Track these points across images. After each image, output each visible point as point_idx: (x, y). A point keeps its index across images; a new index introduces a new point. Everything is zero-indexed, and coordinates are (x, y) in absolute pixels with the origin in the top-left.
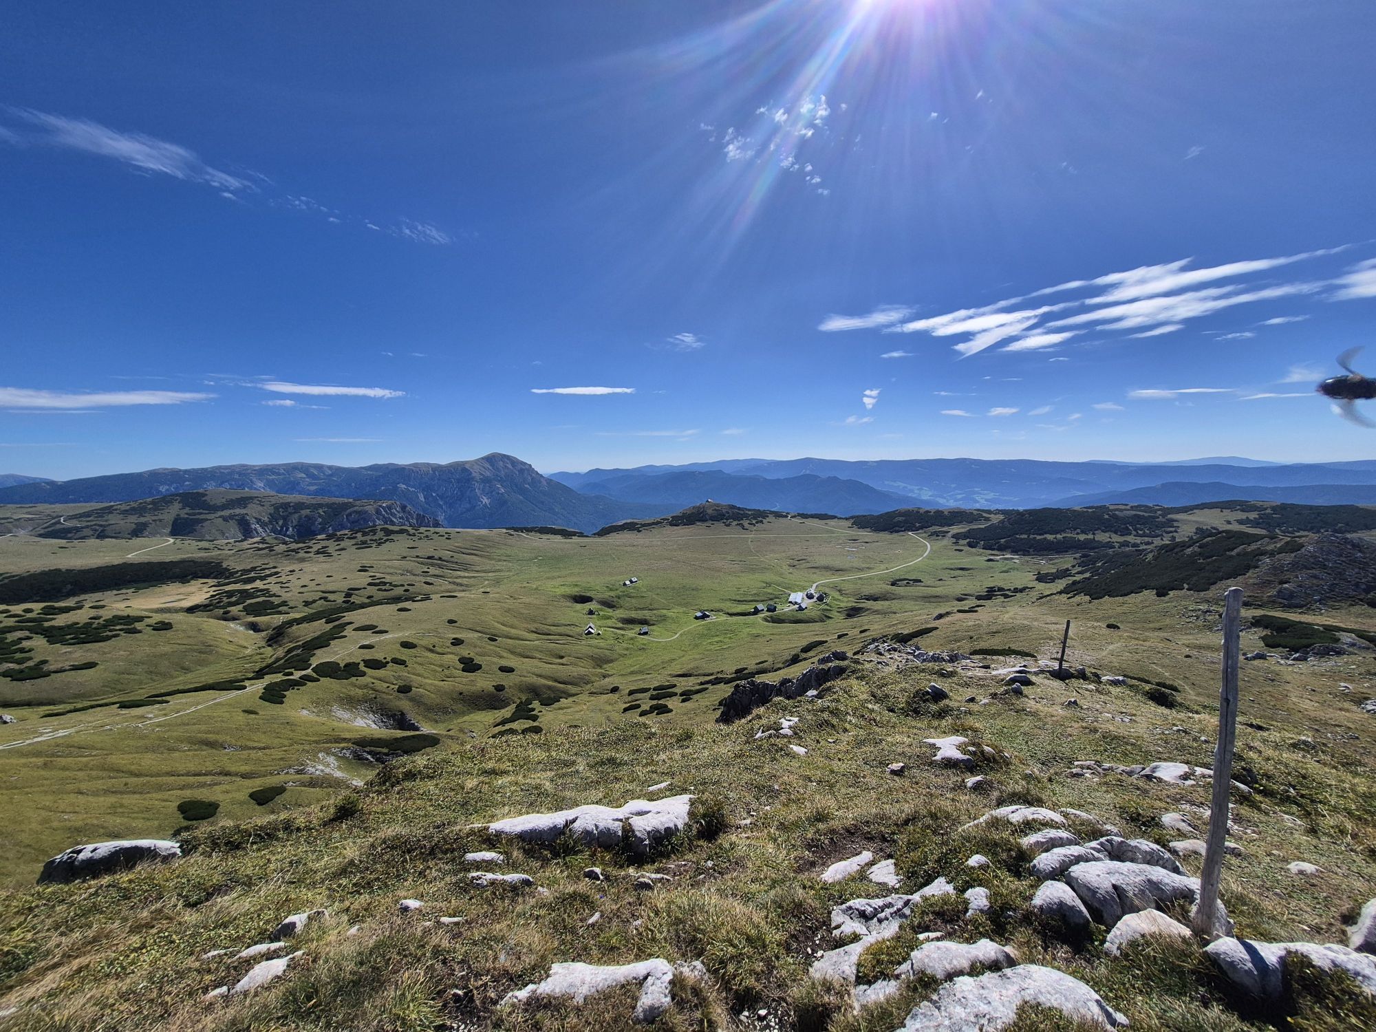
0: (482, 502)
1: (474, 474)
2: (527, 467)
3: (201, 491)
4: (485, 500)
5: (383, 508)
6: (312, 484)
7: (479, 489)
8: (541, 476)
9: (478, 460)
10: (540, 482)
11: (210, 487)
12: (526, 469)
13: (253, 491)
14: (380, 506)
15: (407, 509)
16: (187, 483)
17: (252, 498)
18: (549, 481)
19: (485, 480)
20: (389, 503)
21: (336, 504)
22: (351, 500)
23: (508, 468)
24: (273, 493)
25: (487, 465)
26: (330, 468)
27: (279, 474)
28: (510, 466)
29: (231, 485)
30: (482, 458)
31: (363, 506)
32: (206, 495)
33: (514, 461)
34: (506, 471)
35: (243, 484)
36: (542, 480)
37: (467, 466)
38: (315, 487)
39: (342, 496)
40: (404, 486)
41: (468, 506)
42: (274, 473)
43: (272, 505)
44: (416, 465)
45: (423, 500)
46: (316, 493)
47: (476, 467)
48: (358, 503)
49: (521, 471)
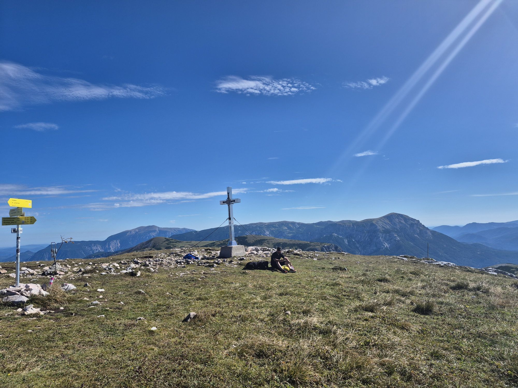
0: (384, 246)
1: (379, 228)
2: (416, 222)
3: (245, 236)
4: (386, 245)
6: (289, 233)
7: (382, 237)
8: (427, 228)
9: (381, 218)
10: (426, 233)
11: (247, 234)
12: (416, 224)
13: (265, 236)
14: (324, 246)
15: (338, 248)
16: (239, 232)
18: (435, 233)
19: (386, 231)
21: (301, 244)
22: (309, 242)
23: (402, 223)
25: (387, 221)
27: (275, 227)
29: (256, 233)
30: (384, 217)
31: (314, 246)
32: (247, 238)
33: (406, 218)
34: (401, 225)
35: (260, 232)
36: (428, 231)
37: (374, 222)
38: (291, 235)
41: (375, 248)
43: (273, 244)
44: (343, 222)
45: (347, 243)
46: (293, 237)
47: (380, 222)
48: (312, 244)
49: (412, 225)
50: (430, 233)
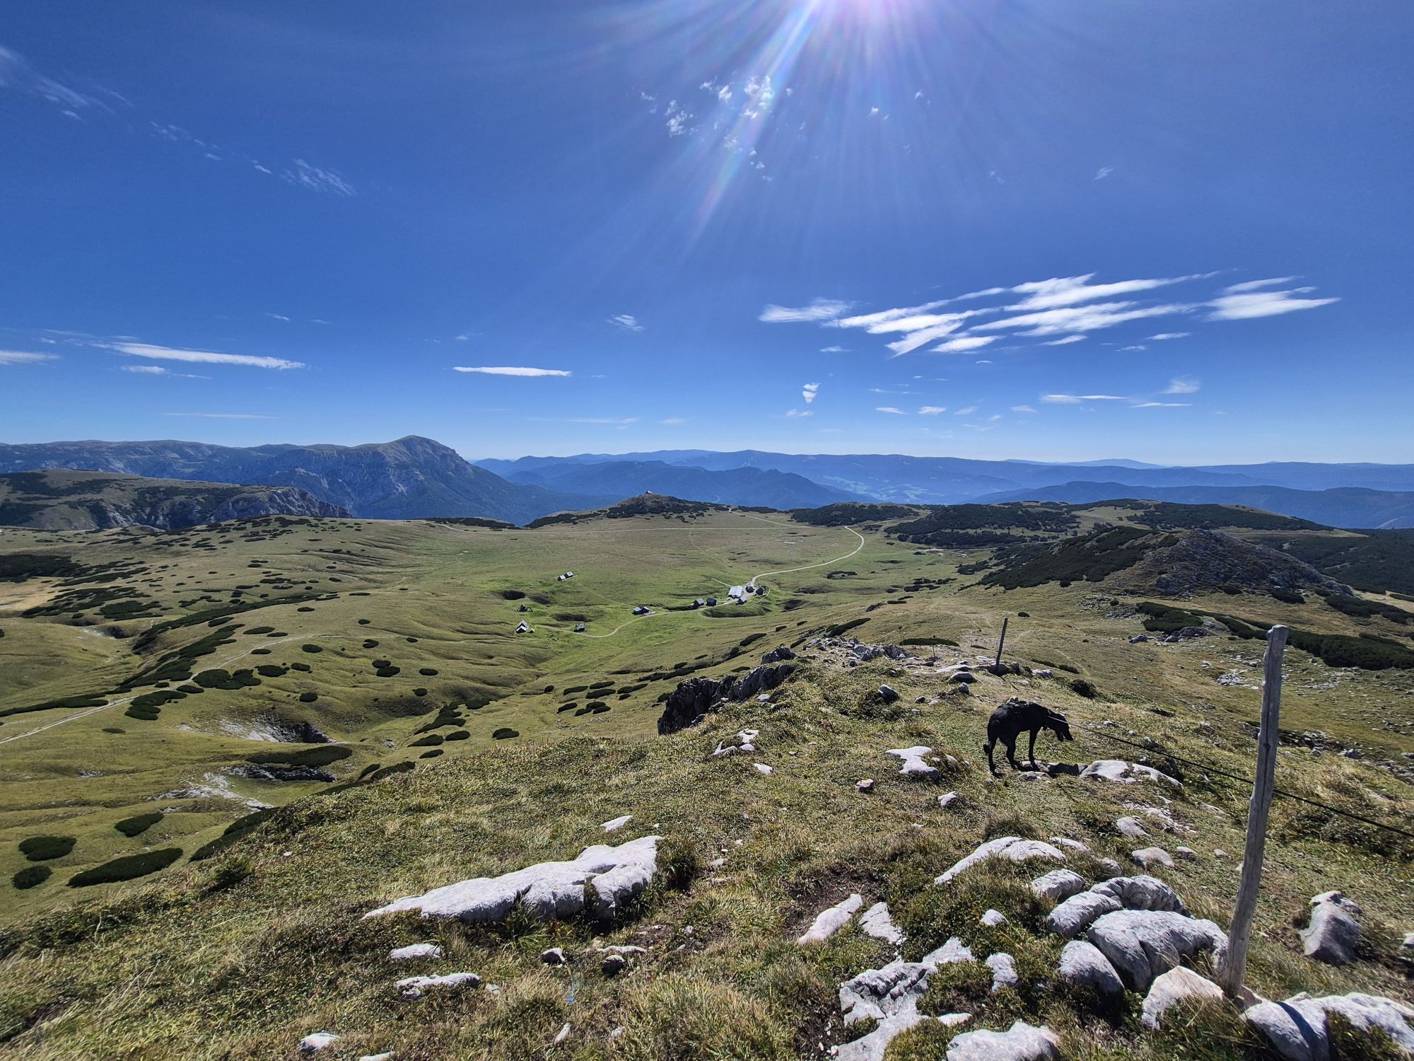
0: (398, 490)
1: (388, 459)
2: (450, 452)
3: (38, 471)
4: (402, 488)
5: (278, 495)
6: (185, 466)
7: (394, 475)
8: (467, 463)
9: (392, 443)
10: (465, 469)
11: (51, 466)
12: (448, 455)
13: (109, 473)
14: (274, 493)
15: (308, 496)
16: (18, 461)
17: (107, 481)
18: (476, 469)
19: (402, 466)
20: (286, 489)
21: (218, 489)
22: (238, 486)
23: (428, 453)
24: (137, 476)
25: (403, 449)
26: (211, 447)
27: (143, 453)
28: (430, 451)
29: (79, 465)
30: (397, 441)
31: (253, 493)
32: (46, 476)
33: (435, 446)
34: (426, 456)
35: (95, 465)
36: (467, 467)
37: (380, 450)
38: (191, 470)
39: (227, 481)
40: (303, 470)
41: (381, 494)
42: (136, 452)
43: (136, 490)
44: (316, 447)
45: (327, 487)
46: (193, 477)
47: (390, 451)
48: (246, 488)
49: (444, 457)
50: (470, 470)
